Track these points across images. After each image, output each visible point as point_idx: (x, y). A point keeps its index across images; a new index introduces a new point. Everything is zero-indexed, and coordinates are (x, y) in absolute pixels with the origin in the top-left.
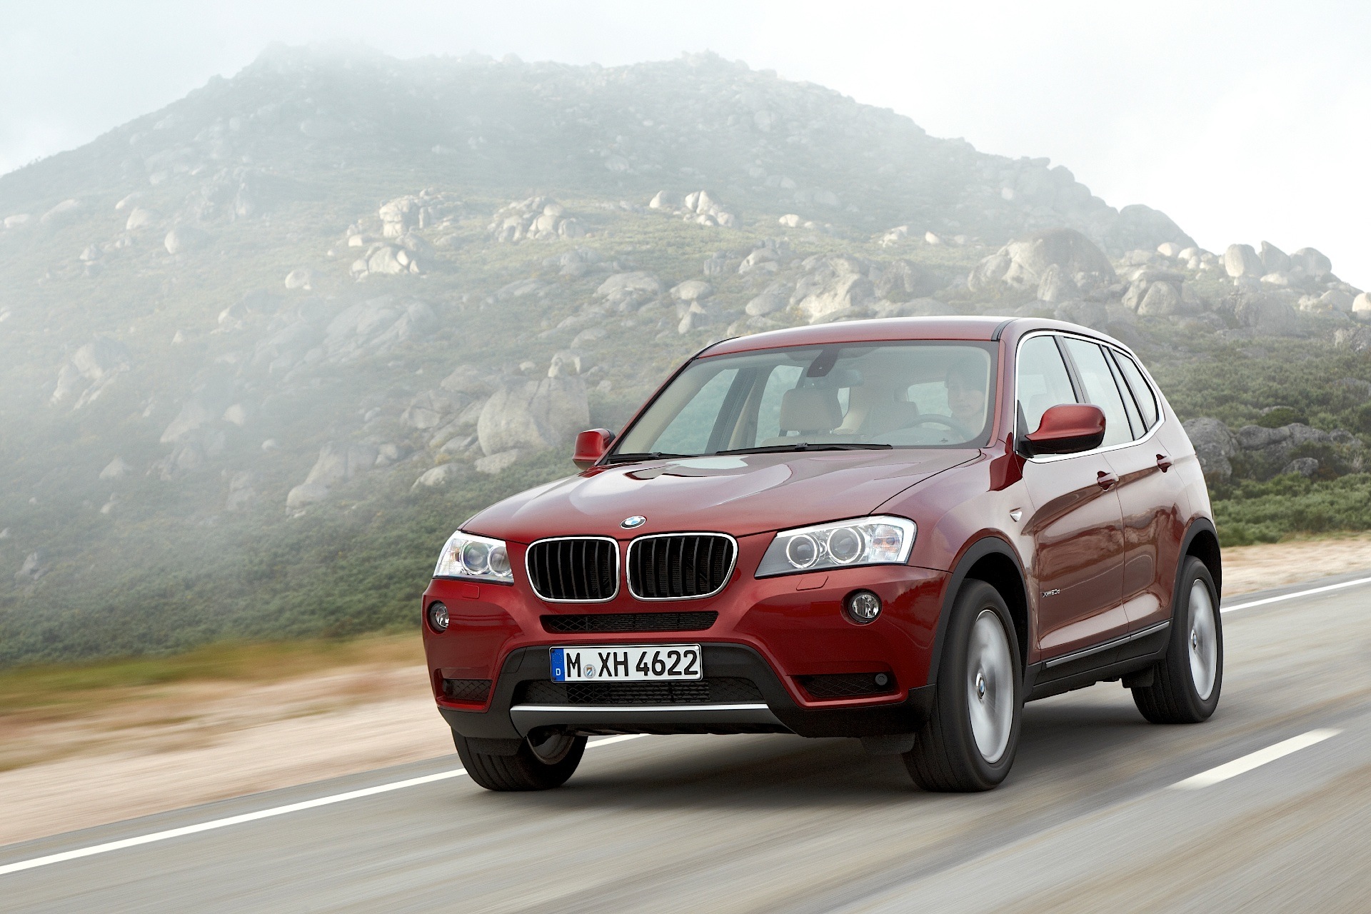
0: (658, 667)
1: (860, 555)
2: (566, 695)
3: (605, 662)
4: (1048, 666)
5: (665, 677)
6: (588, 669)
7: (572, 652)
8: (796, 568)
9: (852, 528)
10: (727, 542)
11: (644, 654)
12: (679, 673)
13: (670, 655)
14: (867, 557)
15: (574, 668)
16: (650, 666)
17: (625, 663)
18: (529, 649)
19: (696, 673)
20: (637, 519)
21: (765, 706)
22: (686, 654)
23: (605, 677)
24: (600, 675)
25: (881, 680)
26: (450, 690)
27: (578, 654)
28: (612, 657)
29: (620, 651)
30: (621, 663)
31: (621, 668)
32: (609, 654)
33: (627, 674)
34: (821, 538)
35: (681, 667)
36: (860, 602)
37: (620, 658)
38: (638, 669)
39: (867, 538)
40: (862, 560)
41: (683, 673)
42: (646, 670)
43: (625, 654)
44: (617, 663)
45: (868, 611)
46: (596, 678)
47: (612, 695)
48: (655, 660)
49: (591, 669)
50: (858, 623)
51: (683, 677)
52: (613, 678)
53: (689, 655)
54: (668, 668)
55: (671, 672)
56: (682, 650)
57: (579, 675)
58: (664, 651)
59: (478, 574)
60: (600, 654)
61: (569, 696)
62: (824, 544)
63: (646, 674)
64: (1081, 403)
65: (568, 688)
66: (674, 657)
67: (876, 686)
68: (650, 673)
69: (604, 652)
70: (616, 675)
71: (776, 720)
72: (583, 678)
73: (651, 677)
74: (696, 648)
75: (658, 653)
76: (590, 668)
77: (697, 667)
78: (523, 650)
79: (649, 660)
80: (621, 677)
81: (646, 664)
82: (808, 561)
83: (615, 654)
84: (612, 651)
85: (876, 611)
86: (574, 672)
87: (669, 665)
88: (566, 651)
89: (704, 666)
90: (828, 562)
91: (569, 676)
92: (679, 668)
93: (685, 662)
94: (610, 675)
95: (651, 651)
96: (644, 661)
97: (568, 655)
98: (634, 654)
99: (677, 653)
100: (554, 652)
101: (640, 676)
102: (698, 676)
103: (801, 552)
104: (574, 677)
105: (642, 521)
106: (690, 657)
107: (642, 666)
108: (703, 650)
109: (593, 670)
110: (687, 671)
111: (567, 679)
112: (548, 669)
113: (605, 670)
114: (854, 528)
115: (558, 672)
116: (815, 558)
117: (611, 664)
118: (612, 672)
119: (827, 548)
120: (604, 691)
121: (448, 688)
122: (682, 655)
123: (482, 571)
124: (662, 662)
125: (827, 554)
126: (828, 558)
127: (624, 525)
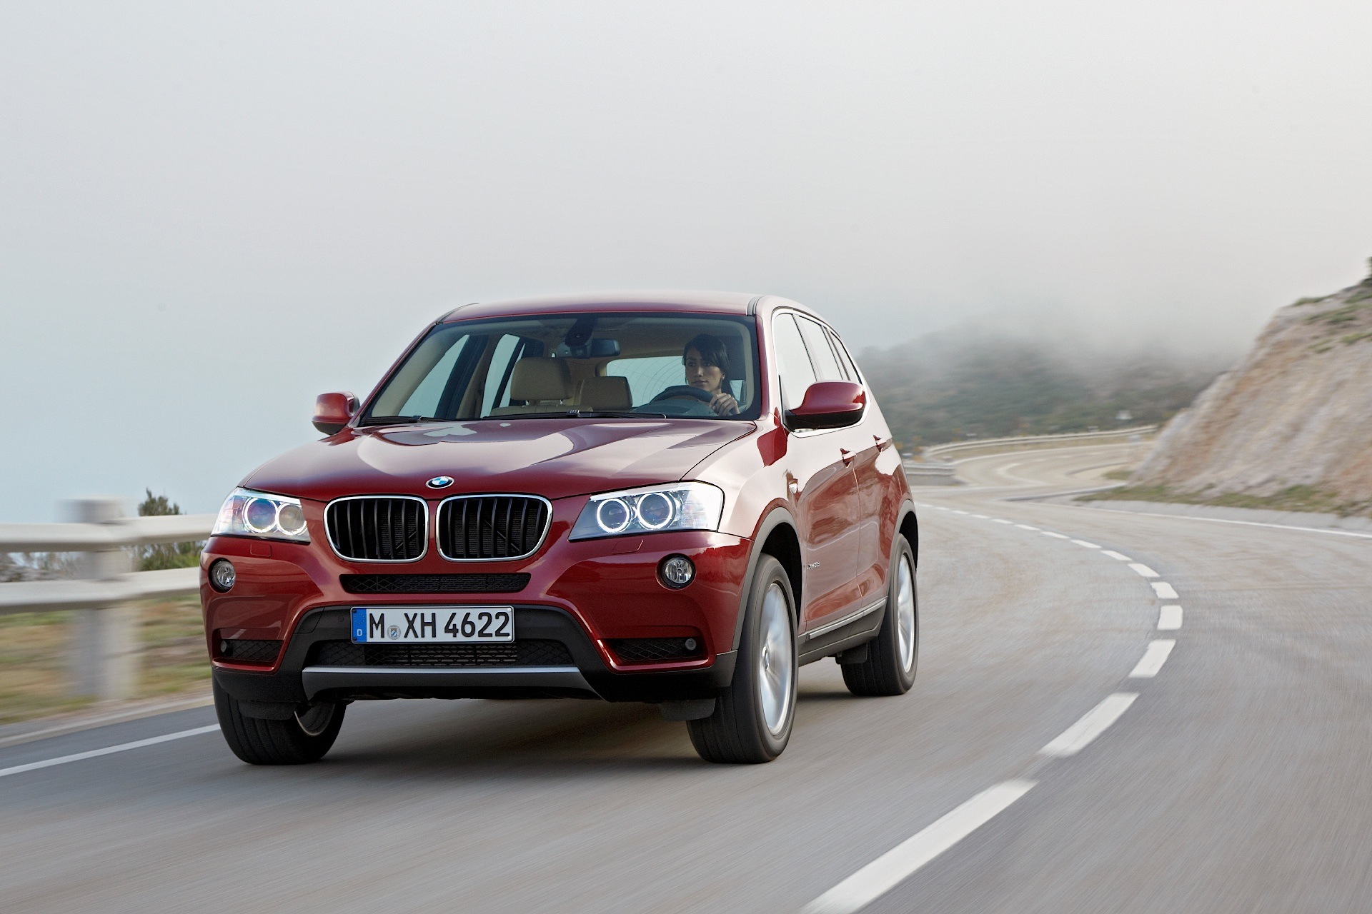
0: (468, 629)
1: (671, 520)
2: (364, 656)
3: (411, 623)
4: (810, 638)
5: (476, 638)
6: (392, 630)
7: (377, 613)
8: (605, 532)
9: (664, 493)
10: (541, 503)
11: (454, 615)
12: (490, 635)
13: (481, 616)
14: (678, 523)
15: (377, 629)
16: (459, 627)
17: (433, 624)
18: (326, 609)
19: (508, 635)
20: (445, 479)
21: (575, 670)
22: (498, 615)
23: (411, 638)
24: (406, 636)
25: (690, 645)
26: (229, 652)
27: (382, 615)
28: (419, 618)
29: (428, 613)
30: (428, 624)
31: (428, 630)
32: (415, 615)
33: (434, 635)
34: (630, 501)
35: (492, 629)
36: (673, 568)
37: (428, 619)
38: (447, 630)
39: (678, 504)
40: (674, 526)
41: (494, 634)
42: (455, 631)
43: (434, 615)
44: (424, 624)
45: (679, 575)
46: (401, 639)
47: (406, 658)
48: (465, 622)
49: (396, 630)
50: (669, 587)
51: (494, 639)
52: (420, 640)
53: (501, 617)
54: (478, 629)
55: (481, 634)
56: (493, 611)
57: (383, 636)
58: (474, 612)
59: (264, 532)
60: (406, 615)
61: (366, 657)
62: (634, 508)
63: (455, 636)
64: (820, 380)
65: (367, 650)
66: (485, 619)
67: (685, 650)
68: (459, 634)
69: (411, 612)
70: (423, 636)
71: (586, 685)
72: (387, 639)
73: (460, 638)
74: (509, 610)
75: (468, 615)
76: (394, 629)
77: (509, 629)
78: (321, 609)
79: (458, 621)
80: (429, 638)
81: (455, 625)
82: (619, 526)
83: (422, 615)
84: (419, 611)
85: (688, 576)
86: (377, 633)
87: (480, 625)
88: (369, 612)
89: (517, 629)
90: (636, 527)
91: (372, 636)
92: (490, 630)
93: (496, 624)
94: (416, 636)
95: (461, 613)
96: (453, 623)
97: (371, 615)
98: (443, 615)
99: (489, 615)
100: (355, 612)
101: (449, 638)
102: (510, 638)
103: (614, 515)
104: (377, 638)
105: (450, 482)
106: (502, 619)
107: (451, 627)
108: (516, 612)
109: (398, 630)
110: (498, 633)
111: (369, 640)
112: (348, 630)
113: (411, 631)
115: (359, 633)
116: (626, 522)
117: (417, 625)
118: (419, 633)
119: (638, 513)
120: (404, 654)
121: (227, 649)
122: (494, 617)
123: (270, 528)
124: (472, 624)
125: (637, 518)
126: (638, 523)
127: (431, 484)
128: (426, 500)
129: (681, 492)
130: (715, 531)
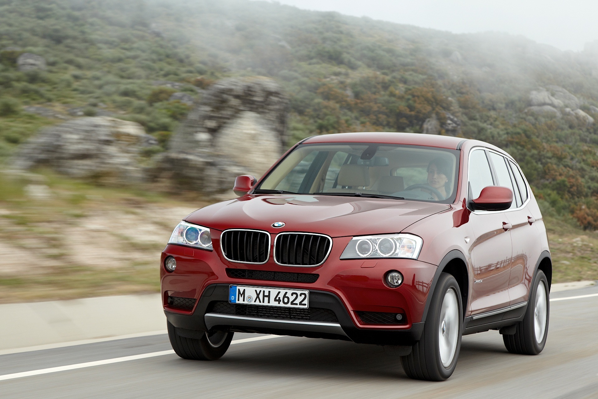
0: (286, 300)
1: (394, 253)
2: (235, 310)
3: (258, 295)
4: (474, 319)
5: (289, 305)
6: (249, 298)
7: (242, 289)
8: (360, 256)
9: (391, 238)
10: (327, 239)
11: (279, 292)
12: (297, 304)
13: (292, 294)
14: (397, 254)
15: (241, 297)
16: (281, 299)
17: (269, 296)
18: (218, 285)
19: (305, 305)
20: (281, 223)
21: (339, 325)
22: (301, 295)
23: (257, 303)
24: (255, 301)
25: (399, 317)
26: (172, 303)
27: (244, 290)
28: (262, 293)
29: (267, 290)
30: (266, 296)
31: (266, 299)
32: (260, 291)
33: (269, 302)
34: (374, 242)
35: (297, 301)
36: (393, 278)
37: (266, 294)
38: (275, 300)
39: (398, 244)
40: (395, 255)
41: (299, 304)
42: (279, 301)
43: (269, 292)
44: (264, 296)
45: (395, 281)
46: (253, 303)
47: (256, 313)
48: (285, 296)
49: (250, 298)
50: (390, 287)
51: (298, 306)
52: (262, 304)
54: (291, 301)
55: (292, 303)
56: (299, 292)
57: (244, 301)
58: (290, 292)
59: (192, 244)
60: (256, 291)
61: (236, 311)
62: (375, 245)
63: (279, 303)
64: (496, 185)
65: (236, 307)
66: (295, 296)
67: (396, 320)
68: (281, 303)
69: (258, 290)
70: (263, 302)
71: (344, 333)
72: (246, 302)
73: (282, 305)
74: (307, 292)
75: (286, 293)
76: (250, 297)
77: (306, 302)
78: (215, 285)
79: (281, 296)
80: (266, 303)
81: (279, 298)
82: (367, 253)
83: (264, 291)
84: (262, 289)
85: (400, 282)
86: (241, 298)
87: (292, 298)
89: (310, 302)
90: (376, 255)
91: (238, 300)
93: (300, 299)
94: (260, 302)
95: (283, 292)
96: (279, 296)
97: (239, 289)
98: (274, 292)
99: (296, 294)
100: (231, 287)
101: (276, 304)
102: (306, 307)
103: (363, 247)
104: (241, 301)
105: (283, 225)
106: (303, 296)
107: (277, 299)
108: (310, 293)
109: (251, 298)
110: (301, 303)
111: (237, 302)
112: (228, 296)
113: (258, 299)
114: (392, 238)
115: (232, 298)
116: (370, 252)
117: (261, 296)
118: (262, 300)
119: (377, 248)
120: (255, 310)
121: (171, 302)
122: (299, 295)
123: (195, 242)
124: (288, 298)
125: (377, 250)
126: (377, 253)
127: (274, 226)
128: (270, 234)
129: (400, 238)
130: (416, 260)
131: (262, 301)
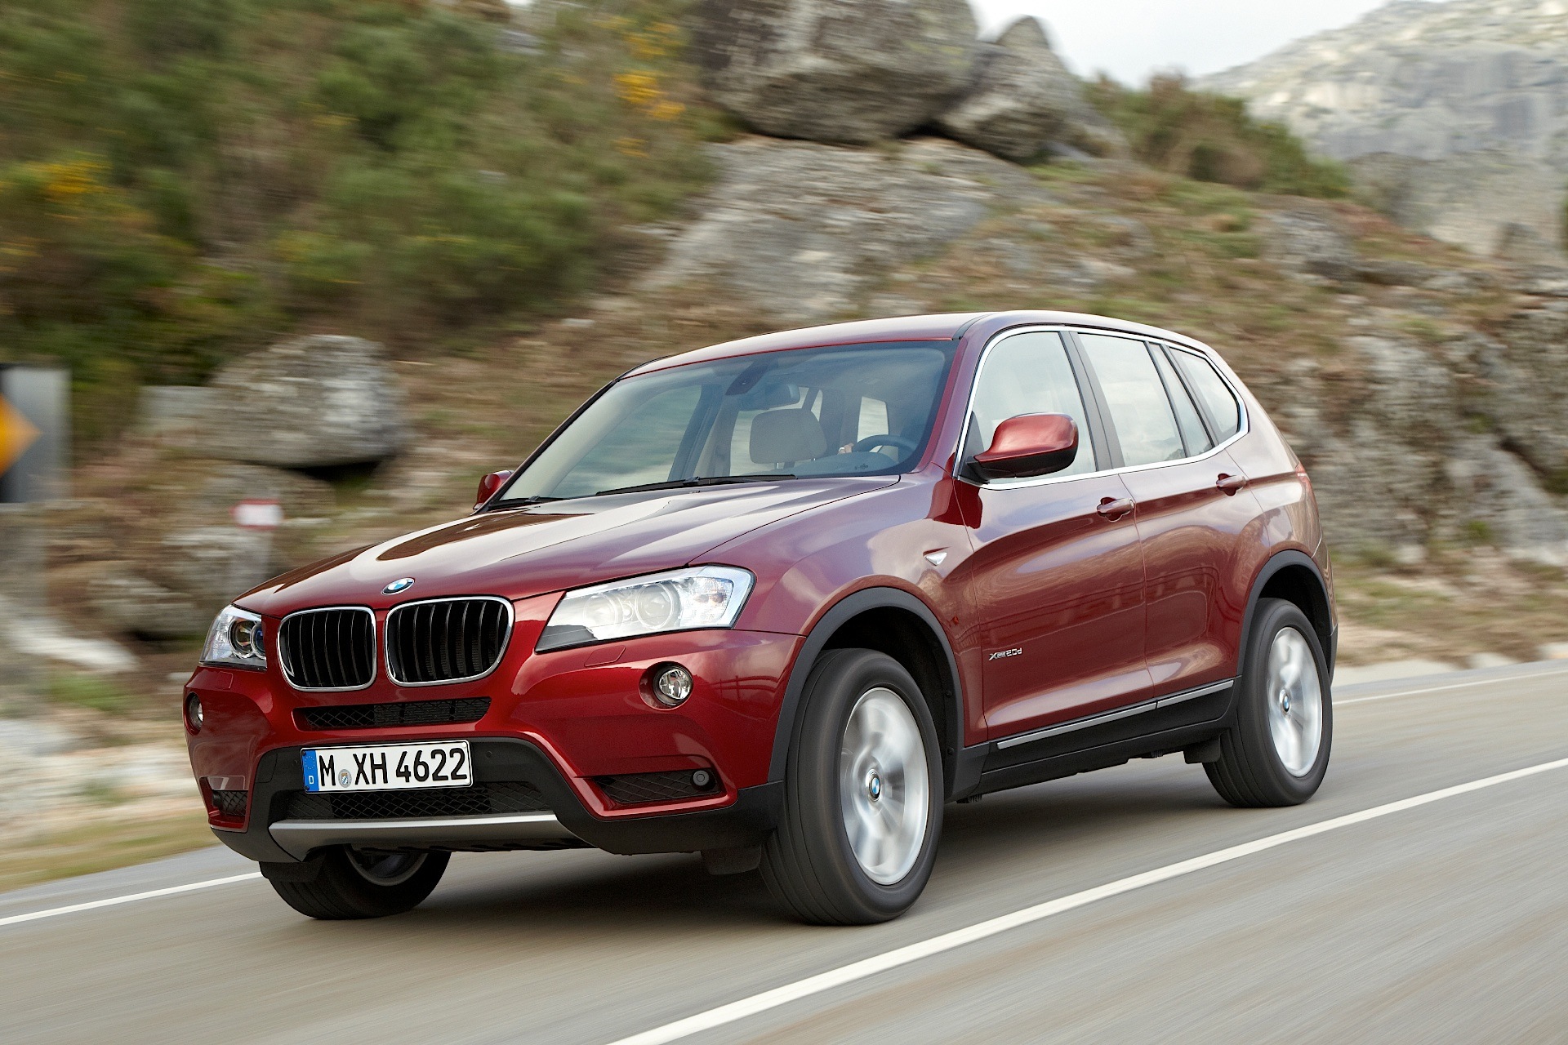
0: (421, 771)
1: (674, 618)
2: (331, 808)
3: (361, 765)
4: (1000, 748)
5: (430, 783)
7: (324, 754)
10: (502, 606)
11: (404, 754)
12: (445, 778)
13: (433, 755)
14: (683, 620)
15: (328, 774)
16: (411, 769)
17: (383, 766)
19: (464, 777)
20: (403, 582)
21: (552, 818)
23: (362, 786)
24: (357, 783)
25: (703, 779)
26: (220, 804)
27: (332, 757)
28: (368, 760)
29: (377, 751)
30: (378, 767)
31: (379, 773)
32: (364, 755)
33: (386, 781)
35: (446, 771)
37: (378, 761)
38: (399, 774)
41: (450, 777)
42: (407, 775)
43: (383, 755)
44: (374, 767)
45: (676, 690)
46: (352, 787)
48: (417, 763)
49: (346, 775)
50: (665, 707)
51: (451, 782)
52: (371, 787)
53: (455, 755)
54: (432, 771)
55: (436, 777)
56: (447, 747)
57: (334, 784)
58: (427, 749)
59: (244, 658)
60: (355, 756)
61: (334, 809)
63: (407, 781)
65: (332, 799)
66: (439, 757)
68: (412, 778)
69: (360, 752)
70: (374, 782)
72: (338, 787)
73: (414, 783)
74: (464, 745)
75: (420, 753)
76: (345, 774)
77: (465, 769)
79: (409, 761)
80: (380, 785)
81: (406, 767)
83: (372, 755)
84: (368, 751)
85: (687, 690)
86: (328, 779)
87: (433, 765)
88: (318, 753)
89: (475, 769)
91: (323, 784)
92: (444, 772)
93: (452, 763)
94: (367, 782)
95: (412, 750)
96: (404, 764)
97: (321, 757)
98: (393, 753)
99: (442, 752)
100: (306, 755)
101: (401, 783)
102: (466, 782)
104: (328, 787)
105: (409, 583)
106: (457, 756)
107: (402, 770)
108: (473, 746)
109: (348, 776)
110: (454, 776)
111: (322, 789)
112: (300, 777)
113: (361, 776)
114: (667, 582)
115: (312, 780)
116: (616, 623)
117: (367, 768)
121: (216, 802)
122: (448, 755)
124: (425, 765)
127: (388, 591)
128: (374, 611)
129: (688, 579)
130: (729, 629)
131: (370, 779)
